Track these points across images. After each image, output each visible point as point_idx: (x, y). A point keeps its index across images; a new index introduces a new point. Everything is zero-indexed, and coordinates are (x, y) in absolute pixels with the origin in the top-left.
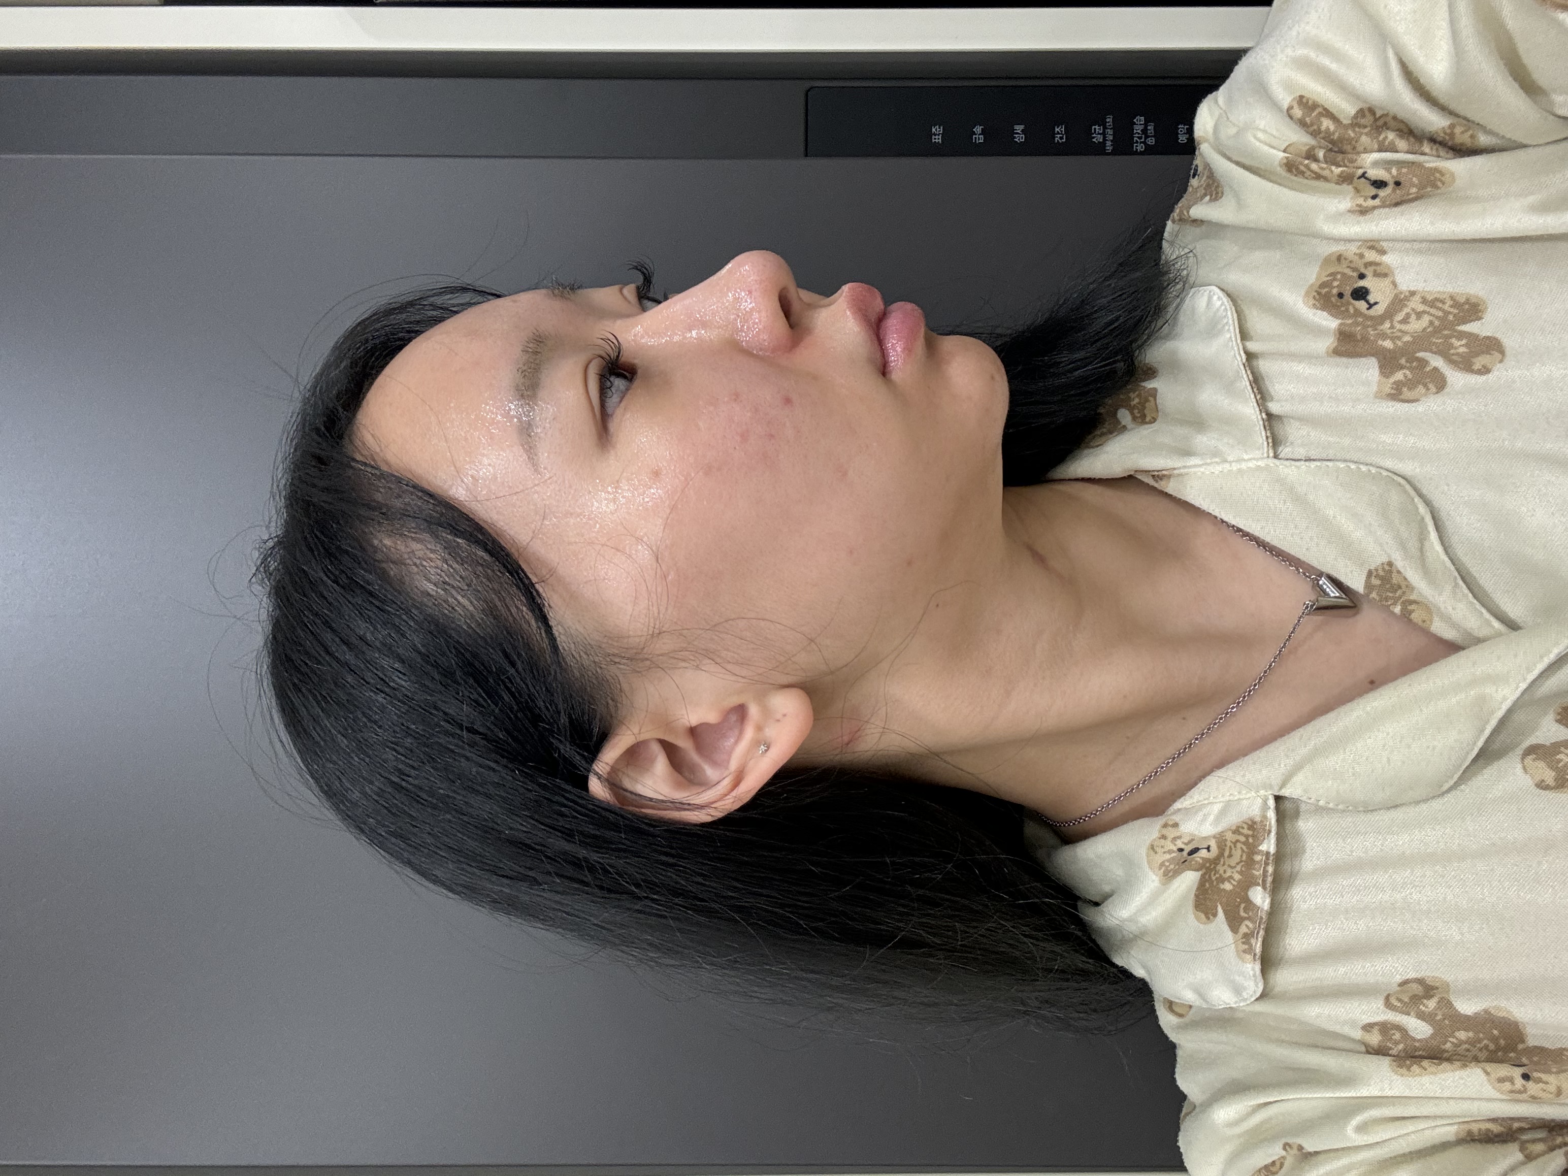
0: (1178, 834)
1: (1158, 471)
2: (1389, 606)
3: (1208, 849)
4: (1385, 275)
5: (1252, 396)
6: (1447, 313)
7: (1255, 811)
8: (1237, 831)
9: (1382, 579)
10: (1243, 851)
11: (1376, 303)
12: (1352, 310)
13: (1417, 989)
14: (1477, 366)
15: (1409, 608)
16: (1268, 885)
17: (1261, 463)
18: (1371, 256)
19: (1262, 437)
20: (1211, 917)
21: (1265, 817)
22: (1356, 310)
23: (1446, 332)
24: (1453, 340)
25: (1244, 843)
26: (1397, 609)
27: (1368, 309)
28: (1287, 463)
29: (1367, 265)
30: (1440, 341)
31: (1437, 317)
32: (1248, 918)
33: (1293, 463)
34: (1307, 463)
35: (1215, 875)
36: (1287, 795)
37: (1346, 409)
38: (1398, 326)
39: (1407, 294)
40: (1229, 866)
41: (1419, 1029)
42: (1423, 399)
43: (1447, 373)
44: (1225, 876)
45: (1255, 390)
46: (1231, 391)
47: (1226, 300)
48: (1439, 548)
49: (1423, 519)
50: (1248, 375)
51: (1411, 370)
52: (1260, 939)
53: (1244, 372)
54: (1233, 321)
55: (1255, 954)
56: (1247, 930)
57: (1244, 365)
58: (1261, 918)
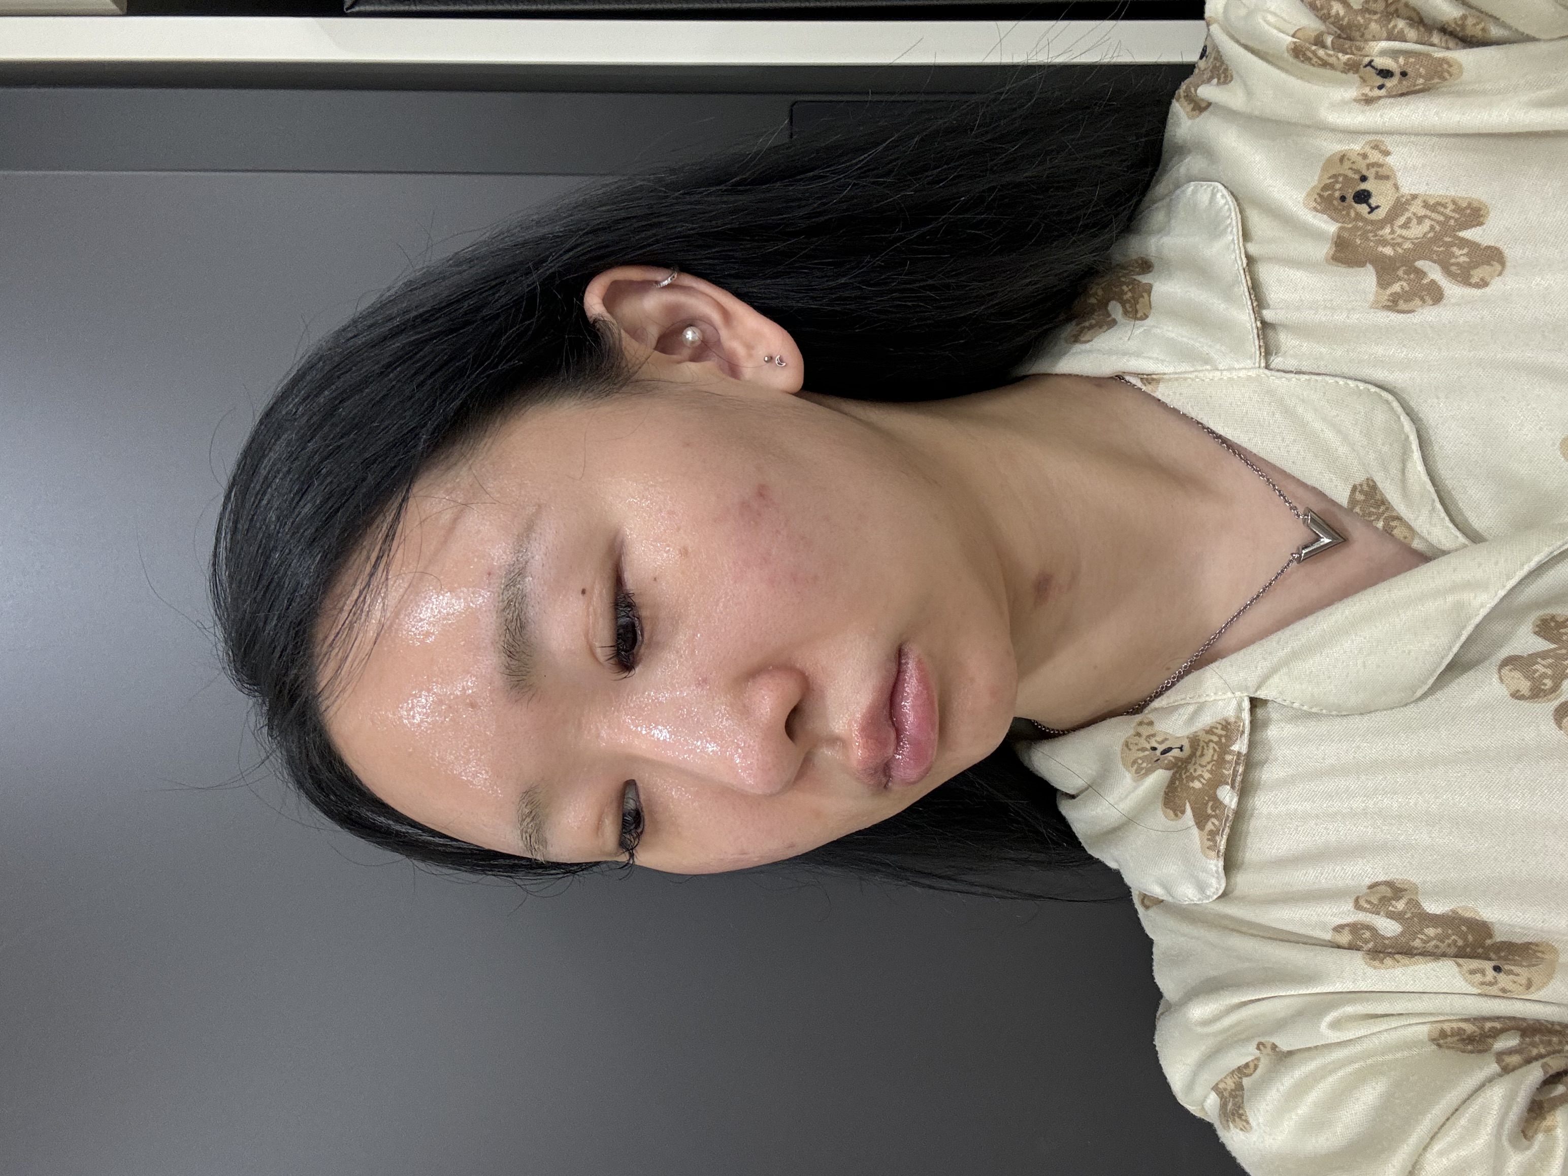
0: (1153, 733)
1: (1148, 375)
2: (1371, 521)
3: (1181, 749)
4: (1387, 178)
5: (1249, 303)
6: (1448, 218)
7: (1229, 712)
8: (1210, 731)
9: (1366, 494)
10: (1215, 750)
11: (1377, 207)
12: (1353, 214)
13: (1386, 891)
14: (1474, 280)
15: (1392, 524)
16: (1237, 785)
17: (1252, 373)
18: (1375, 156)
19: (1255, 346)
20: (1179, 813)
21: (1239, 718)
22: (1357, 214)
23: (1447, 239)
24: (1455, 249)
25: (1216, 743)
26: (1380, 525)
27: (1369, 213)
28: (1278, 374)
29: (1369, 166)
30: (1442, 249)
31: (1438, 222)
32: (1216, 817)
33: (1283, 374)
34: (1297, 376)
35: (1185, 773)
36: (1262, 697)
37: (1340, 318)
38: (1399, 231)
39: (1409, 197)
40: (1201, 765)
41: (1388, 927)
42: (1420, 309)
43: (1445, 286)
44: (1196, 774)
45: (1252, 296)
46: (1228, 294)
47: (1229, 198)
48: (1420, 468)
49: (1408, 437)
50: (1247, 281)
51: (1409, 281)
52: (1225, 837)
53: (1243, 276)
54: (1237, 222)
55: (1219, 851)
56: (1213, 828)
57: (1244, 269)
58: (1228, 816)
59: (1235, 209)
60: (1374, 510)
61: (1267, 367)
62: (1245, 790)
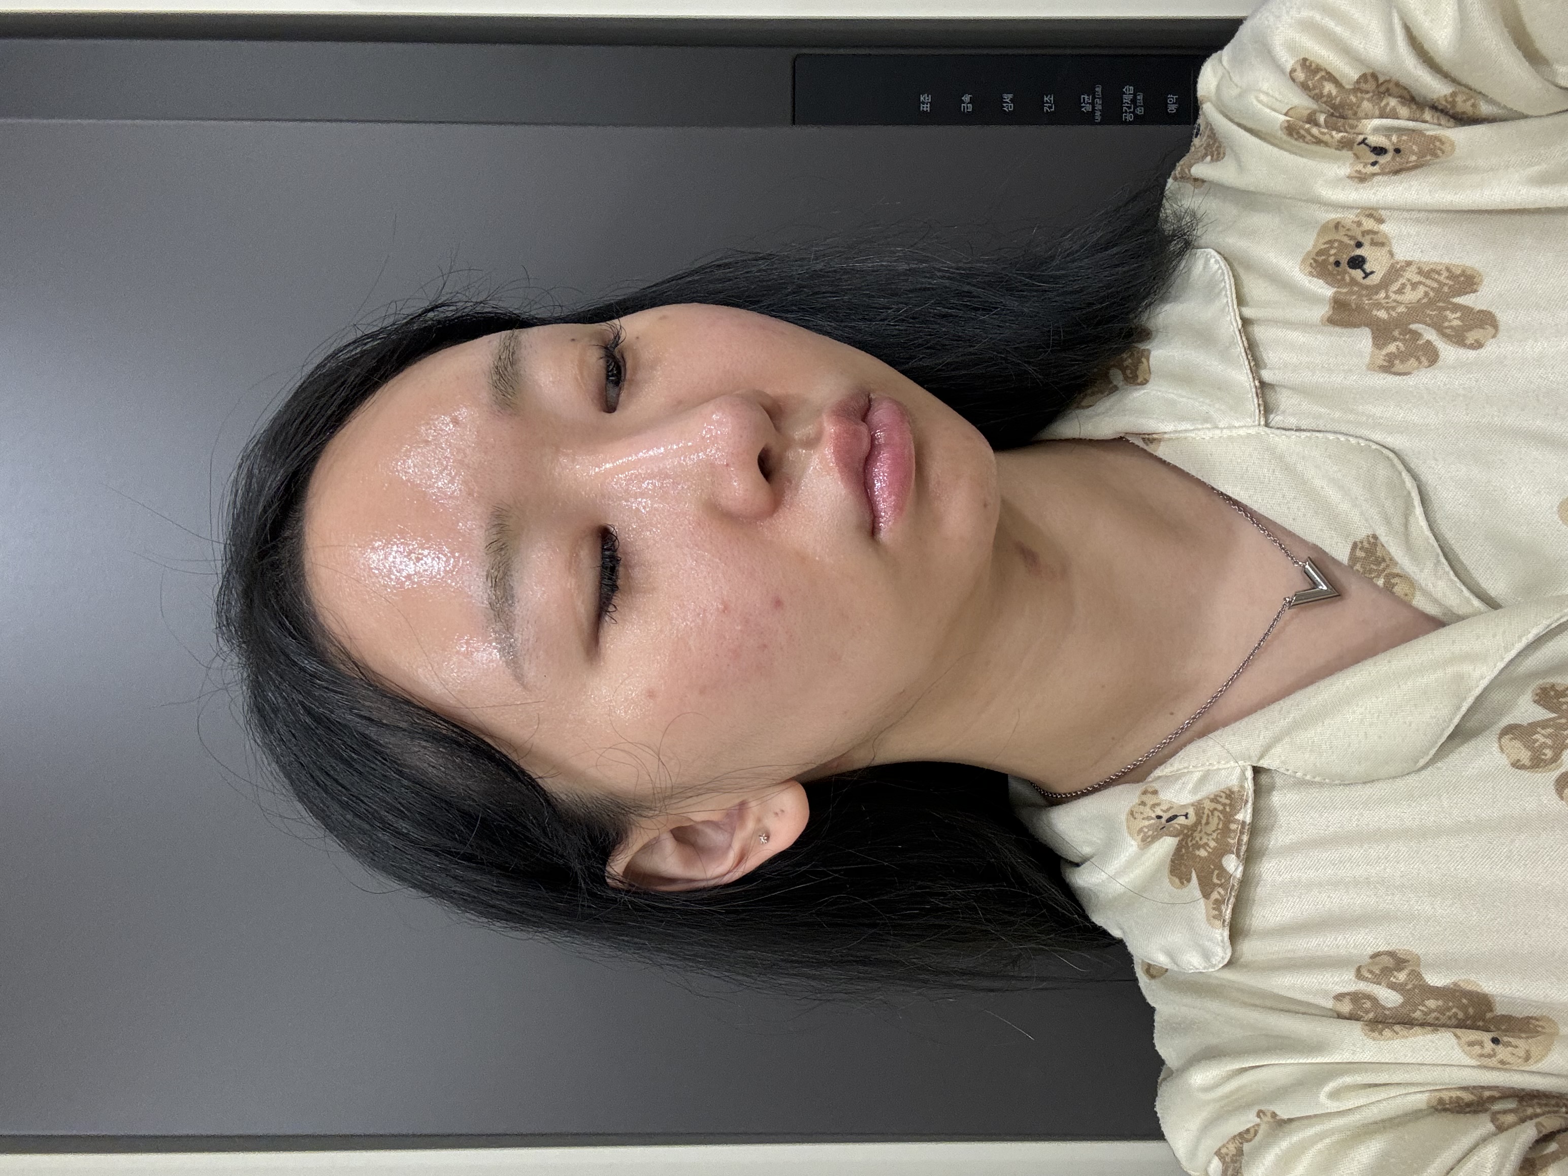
0: (1157, 801)
1: (1149, 434)
2: (1372, 579)
3: (1186, 816)
4: (1382, 244)
5: (1247, 363)
6: (1442, 284)
7: (1233, 781)
8: (1215, 799)
9: (1367, 551)
10: (1219, 819)
11: (1372, 273)
12: (1347, 278)
13: (1387, 961)
14: (1469, 341)
15: (1393, 581)
16: (1242, 854)
17: (1252, 431)
18: (1368, 224)
19: (1254, 405)
20: (1185, 882)
21: (1242, 787)
22: (1352, 279)
23: (1441, 304)
24: (1448, 313)
25: (1221, 812)
26: (1381, 582)
27: (1364, 278)
28: (1278, 432)
29: (1365, 233)
30: (1434, 313)
31: (1432, 289)
32: (1221, 885)
33: (1284, 432)
34: (1298, 433)
35: (1191, 841)
36: (1265, 766)
37: (1337, 379)
38: (1393, 296)
39: (1403, 264)
40: (1206, 833)
41: (1389, 998)
42: (1415, 372)
43: (1439, 346)
44: (1201, 843)
45: (1249, 357)
46: (1225, 355)
47: (1222, 263)
48: (1423, 523)
49: (1409, 493)
50: (1243, 342)
52: (1230, 906)
53: (1239, 338)
54: (1231, 287)
55: (1224, 921)
56: (1218, 897)
57: (1240, 331)
58: (1233, 885)
59: (1229, 274)
60: (1375, 567)
61: (1267, 425)
62: (1251, 857)
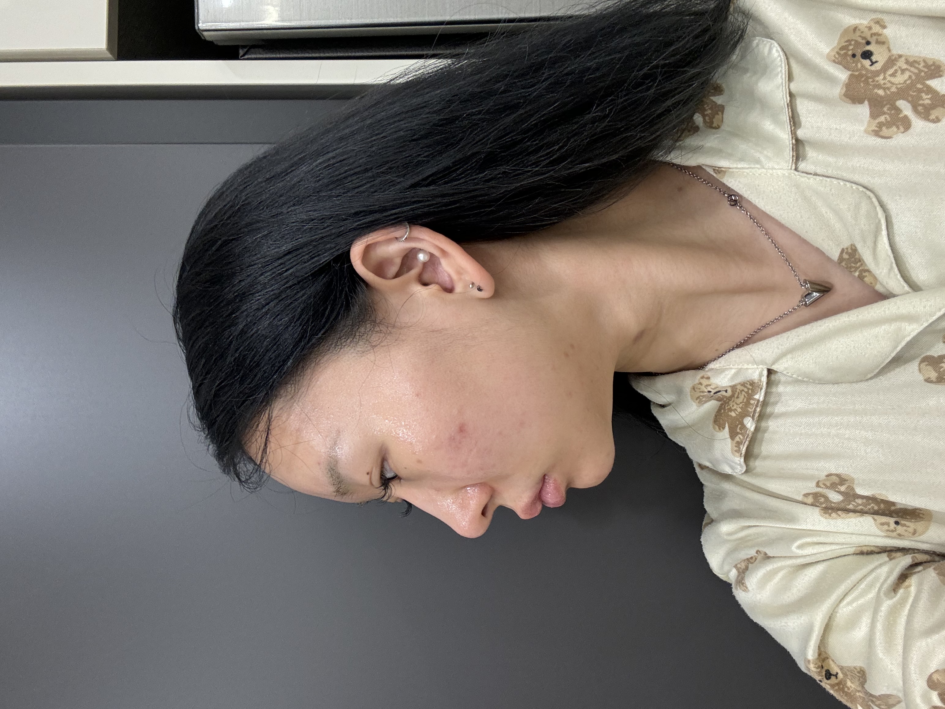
0: (709, 384)
1: (720, 168)
2: (851, 272)
3: (726, 391)
5: (789, 127)
6: (920, 71)
7: (755, 376)
8: (743, 384)
9: (850, 254)
10: (745, 396)
13: (835, 479)
14: (932, 117)
15: (864, 274)
16: (755, 418)
17: (786, 173)
19: (790, 155)
20: (722, 429)
21: (760, 380)
22: (863, 66)
24: (923, 95)
25: (746, 392)
26: (857, 274)
28: (803, 175)
30: (915, 94)
32: (741, 434)
33: (805, 175)
34: (815, 177)
35: (727, 406)
36: (775, 369)
37: (845, 139)
39: (897, 57)
40: (736, 403)
44: (733, 408)
45: (792, 123)
46: (776, 120)
48: (886, 241)
49: (880, 221)
50: (789, 113)
51: (890, 115)
52: (745, 446)
53: (787, 109)
54: (785, 71)
55: (741, 454)
56: (739, 440)
57: (788, 104)
58: (748, 435)
59: (785, 61)
60: (854, 265)
61: (796, 169)
62: (762, 417)
